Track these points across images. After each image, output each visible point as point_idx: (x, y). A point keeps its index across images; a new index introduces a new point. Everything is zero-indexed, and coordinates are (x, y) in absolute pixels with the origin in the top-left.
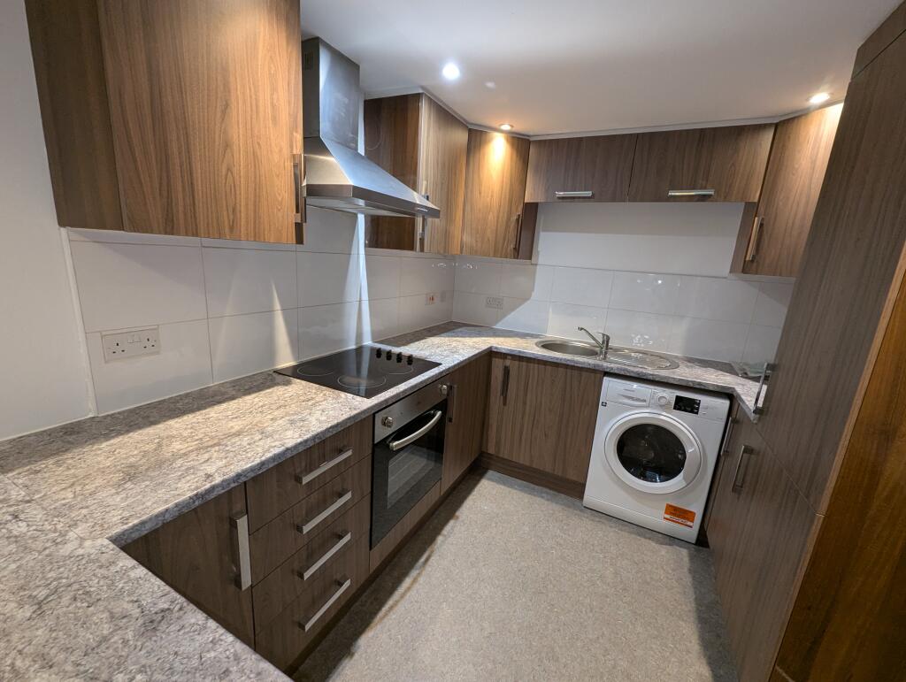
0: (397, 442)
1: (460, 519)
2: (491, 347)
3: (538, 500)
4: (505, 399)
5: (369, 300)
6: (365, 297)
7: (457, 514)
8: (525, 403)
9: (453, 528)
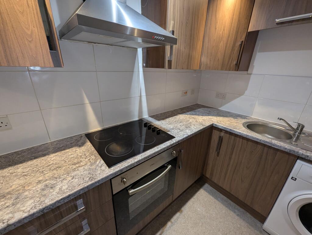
0: (133, 190)
1: (183, 214)
2: (213, 124)
3: (232, 213)
4: (218, 154)
5: (146, 96)
6: (144, 94)
7: (183, 209)
8: (230, 158)
9: (178, 218)
